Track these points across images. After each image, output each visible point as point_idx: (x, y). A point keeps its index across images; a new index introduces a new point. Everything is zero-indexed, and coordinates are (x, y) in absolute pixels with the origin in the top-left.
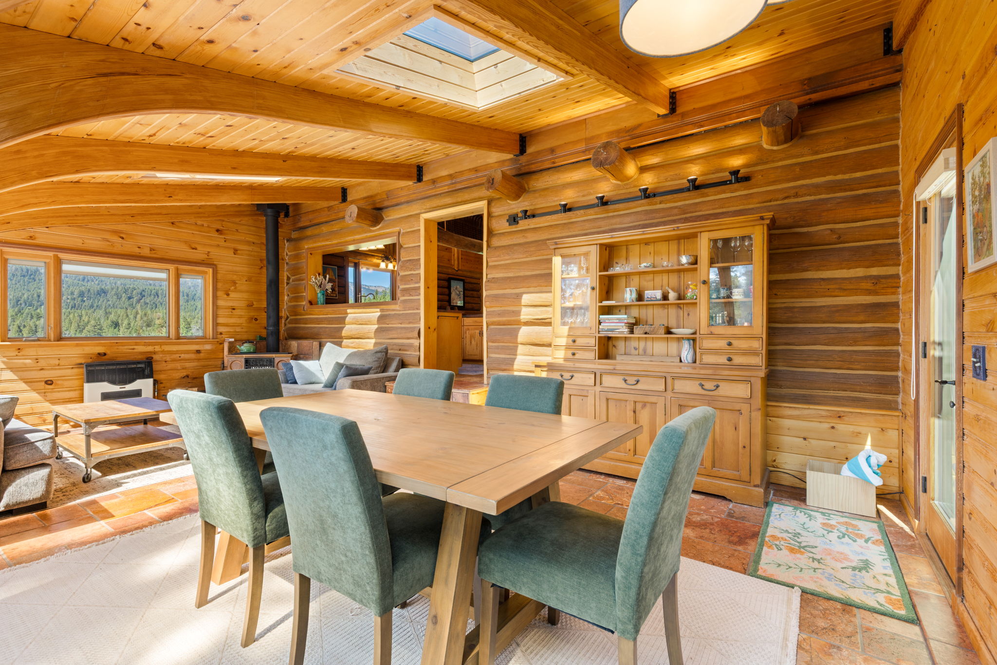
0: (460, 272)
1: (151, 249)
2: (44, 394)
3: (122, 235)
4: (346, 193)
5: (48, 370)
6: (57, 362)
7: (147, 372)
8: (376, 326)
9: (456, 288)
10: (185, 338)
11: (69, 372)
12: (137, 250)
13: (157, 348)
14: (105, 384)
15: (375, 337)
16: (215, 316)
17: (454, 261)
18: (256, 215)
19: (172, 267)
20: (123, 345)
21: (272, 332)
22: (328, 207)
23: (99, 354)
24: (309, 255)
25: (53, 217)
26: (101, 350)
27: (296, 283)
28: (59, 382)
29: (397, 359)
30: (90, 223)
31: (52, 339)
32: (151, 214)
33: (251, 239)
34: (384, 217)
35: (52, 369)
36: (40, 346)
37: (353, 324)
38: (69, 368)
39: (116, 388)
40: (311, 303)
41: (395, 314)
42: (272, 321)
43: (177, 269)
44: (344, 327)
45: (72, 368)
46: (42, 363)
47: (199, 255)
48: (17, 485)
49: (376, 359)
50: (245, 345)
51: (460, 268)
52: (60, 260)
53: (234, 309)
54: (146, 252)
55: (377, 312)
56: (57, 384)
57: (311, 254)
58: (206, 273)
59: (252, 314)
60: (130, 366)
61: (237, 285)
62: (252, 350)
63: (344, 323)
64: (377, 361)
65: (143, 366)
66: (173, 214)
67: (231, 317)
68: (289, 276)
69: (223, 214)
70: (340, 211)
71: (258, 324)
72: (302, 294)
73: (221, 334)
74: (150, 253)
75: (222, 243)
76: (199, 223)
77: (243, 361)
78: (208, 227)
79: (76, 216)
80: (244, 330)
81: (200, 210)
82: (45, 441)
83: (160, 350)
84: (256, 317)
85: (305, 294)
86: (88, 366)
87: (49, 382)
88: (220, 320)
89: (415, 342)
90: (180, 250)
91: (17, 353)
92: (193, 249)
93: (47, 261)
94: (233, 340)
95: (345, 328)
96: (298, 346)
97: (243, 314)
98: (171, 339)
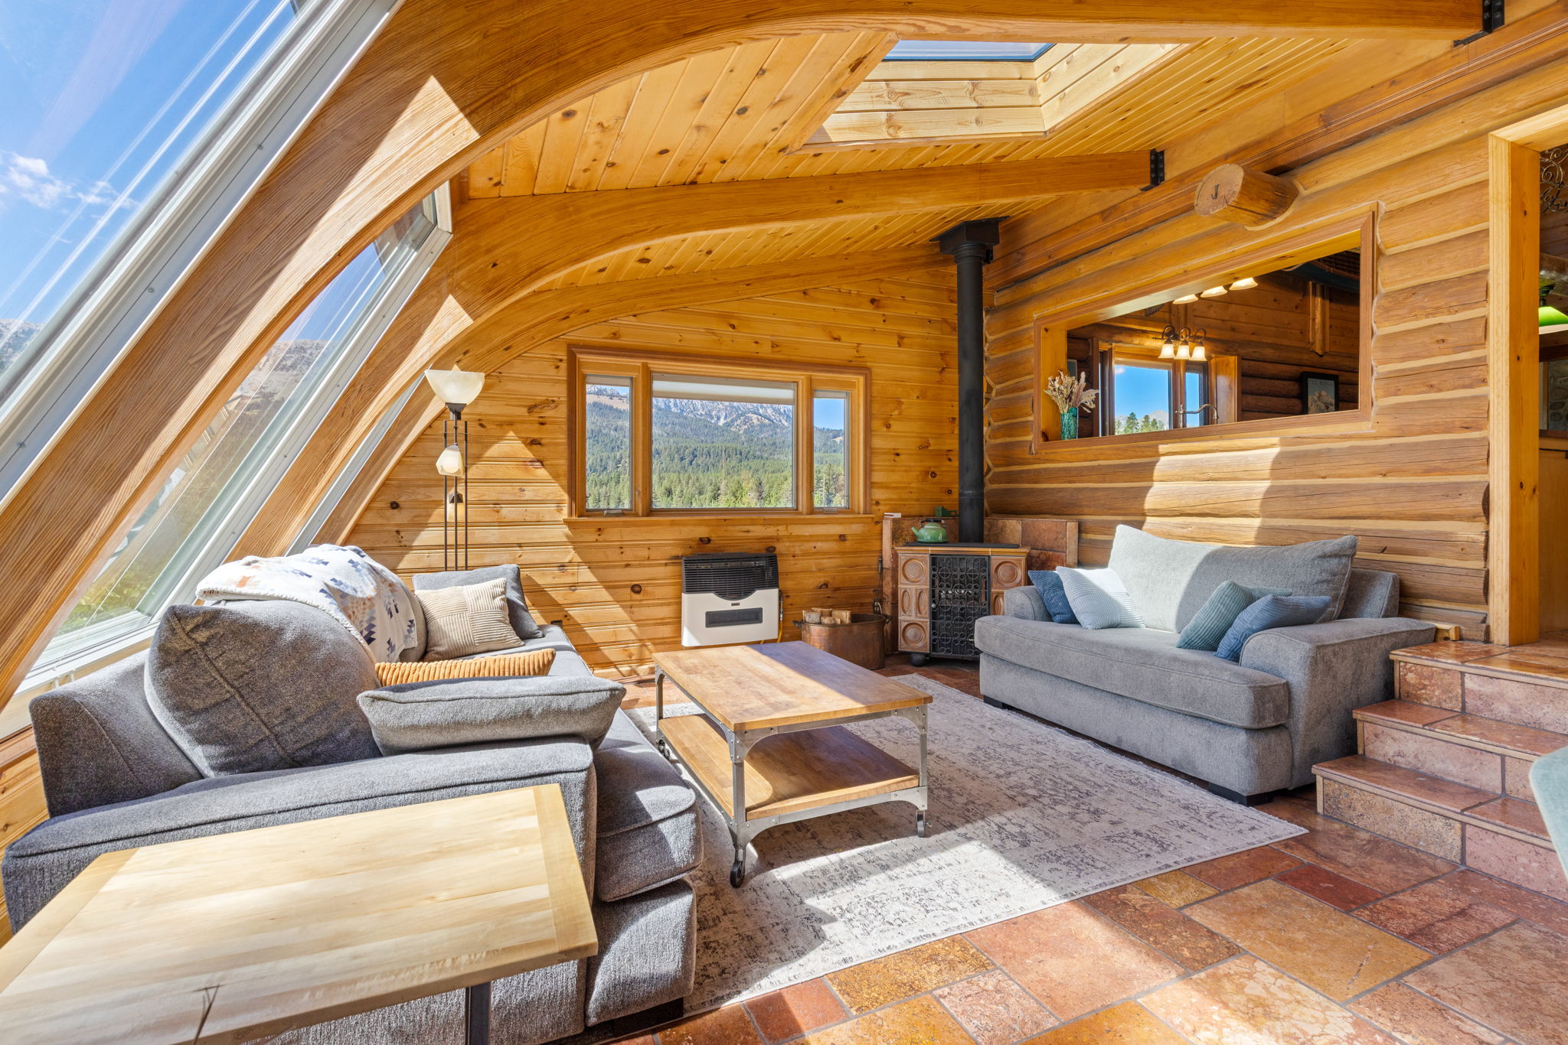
0: (1326, 359)
1: (774, 345)
2: (629, 608)
3: (733, 322)
4: (1162, 161)
5: (636, 566)
6: (645, 553)
7: (769, 574)
8: (1267, 484)
9: (1319, 398)
10: (821, 511)
11: (662, 571)
12: (754, 348)
13: (782, 531)
14: (712, 596)
15: (1264, 513)
16: (868, 470)
17: (1314, 334)
18: (936, 263)
19: (800, 376)
20: (734, 523)
21: (971, 500)
22: (1102, 212)
23: (701, 540)
24: (1043, 331)
25: (641, 296)
26: (702, 532)
27: (1005, 396)
28: (649, 589)
29: (1389, 576)
30: (690, 301)
31: (640, 513)
32: (775, 278)
33: (926, 312)
34: (1301, 188)
35: (640, 566)
36: (626, 525)
37: (1188, 479)
38: (661, 565)
39: (724, 605)
40: (1046, 437)
41: (1352, 447)
42: (970, 477)
43: (810, 380)
44: (1150, 487)
45: (666, 564)
46: (629, 554)
47: (842, 351)
48: (623, 950)
49: (1325, 576)
50: (928, 526)
51: (1327, 349)
52: (651, 372)
53: (898, 455)
54: (765, 351)
55: (1273, 446)
56: (647, 593)
57: (1046, 330)
58: (852, 385)
59: (928, 464)
60: (745, 564)
61: (903, 407)
62: (940, 538)
63: (1150, 479)
64: (1328, 582)
65: (762, 563)
66: (807, 274)
67: (893, 471)
68: (992, 383)
69: (882, 266)
70: (1141, 212)
71: (936, 483)
72: (1024, 419)
73: (877, 503)
74: (773, 352)
75: (880, 326)
76: (845, 288)
77: (928, 559)
78: (859, 294)
79: (672, 290)
80: (914, 496)
81: (847, 263)
82: (681, 818)
83: (785, 533)
84: (933, 469)
85: (1031, 418)
86: (689, 561)
87: (636, 589)
88: (877, 477)
89: (1469, 532)
90: (813, 343)
91: (597, 537)
92: (835, 339)
93: (634, 375)
94: (898, 515)
95: (1151, 491)
96: (1023, 531)
97: (913, 464)
98: (801, 513)
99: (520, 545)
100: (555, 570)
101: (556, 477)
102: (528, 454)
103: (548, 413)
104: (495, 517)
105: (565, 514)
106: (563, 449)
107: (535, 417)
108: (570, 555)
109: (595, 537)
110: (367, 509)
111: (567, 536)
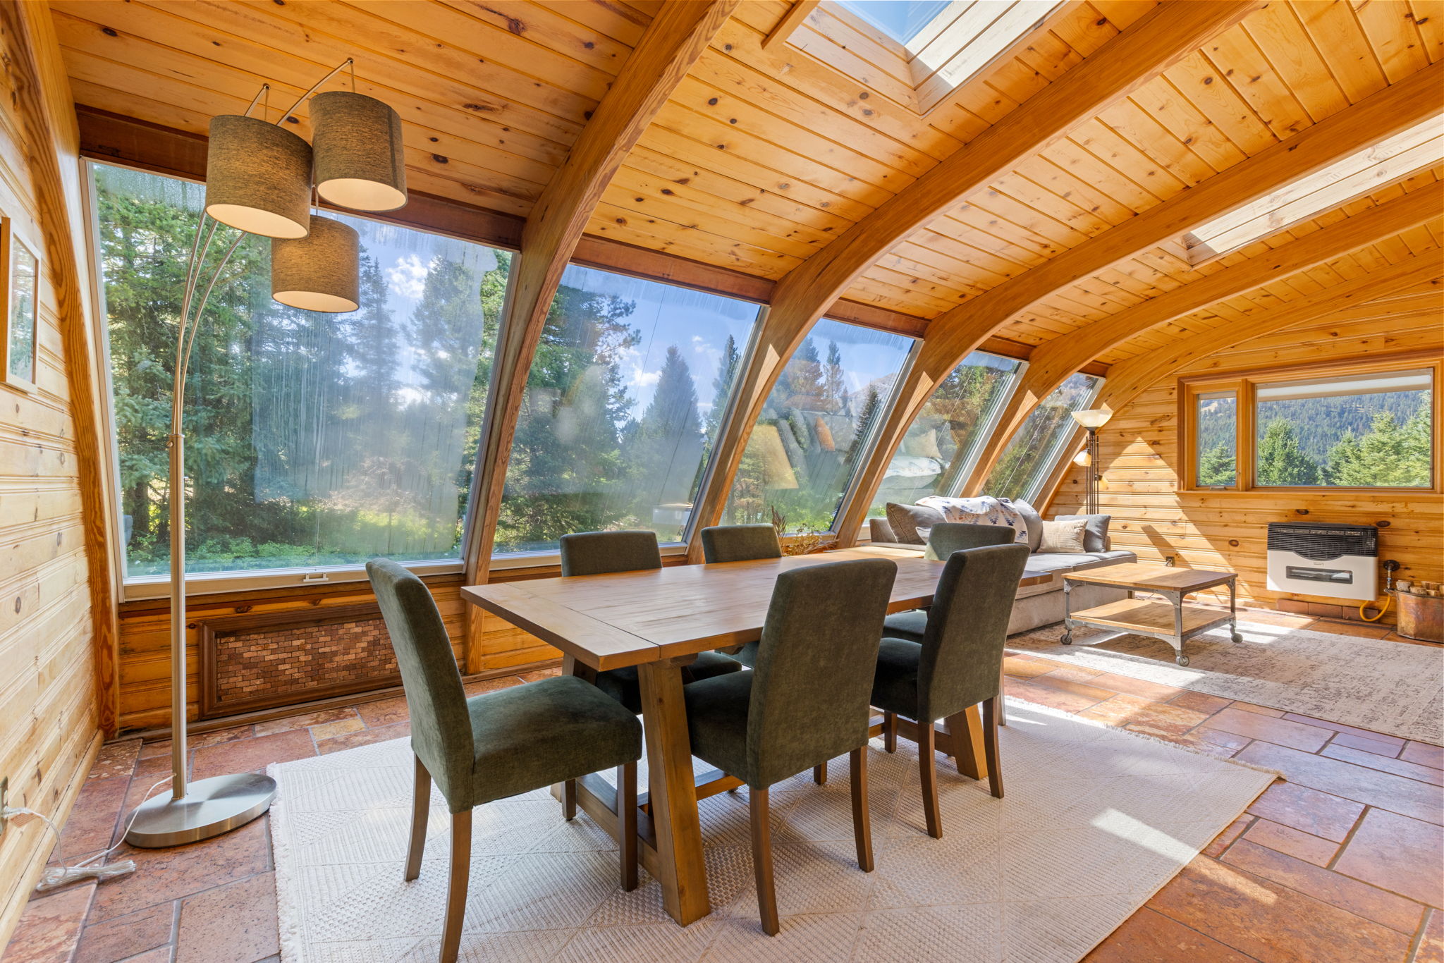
1: (1387, 342)
2: (1228, 557)
3: (1332, 331)
5: (1234, 527)
6: (1242, 518)
7: (1366, 545)
11: (1254, 532)
12: (1363, 347)
13: (1399, 508)
14: (1292, 554)
20: (1335, 499)
23: (1298, 511)
26: (1301, 505)
28: (1245, 544)
31: (1240, 488)
35: (1237, 527)
36: (1227, 496)
38: (1258, 527)
39: (1309, 564)
46: (1227, 518)
52: (1253, 385)
54: (1379, 347)
56: (1243, 547)
60: (1334, 532)
65: (1361, 534)
74: (1386, 347)
83: (1405, 510)
86: (1272, 526)
87: (1234, 543)
91: (1201, 504)
93: (1238, 389)
98: (1436, 493)
99: (1145, 507)
100: (1170, 525)
101: (1170, 465)
102: (1151, 450)
103: (1164, 424)
104: (1129, 489)
105: (1175, 489)
106: (1175, 447)
107: (1156, 426)
108: (1179, 514)
109: (1199, 504)
110: (1062, 483)
111: (1177, 502)
